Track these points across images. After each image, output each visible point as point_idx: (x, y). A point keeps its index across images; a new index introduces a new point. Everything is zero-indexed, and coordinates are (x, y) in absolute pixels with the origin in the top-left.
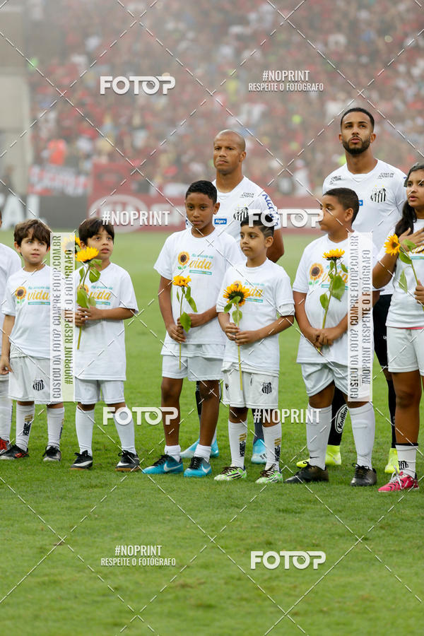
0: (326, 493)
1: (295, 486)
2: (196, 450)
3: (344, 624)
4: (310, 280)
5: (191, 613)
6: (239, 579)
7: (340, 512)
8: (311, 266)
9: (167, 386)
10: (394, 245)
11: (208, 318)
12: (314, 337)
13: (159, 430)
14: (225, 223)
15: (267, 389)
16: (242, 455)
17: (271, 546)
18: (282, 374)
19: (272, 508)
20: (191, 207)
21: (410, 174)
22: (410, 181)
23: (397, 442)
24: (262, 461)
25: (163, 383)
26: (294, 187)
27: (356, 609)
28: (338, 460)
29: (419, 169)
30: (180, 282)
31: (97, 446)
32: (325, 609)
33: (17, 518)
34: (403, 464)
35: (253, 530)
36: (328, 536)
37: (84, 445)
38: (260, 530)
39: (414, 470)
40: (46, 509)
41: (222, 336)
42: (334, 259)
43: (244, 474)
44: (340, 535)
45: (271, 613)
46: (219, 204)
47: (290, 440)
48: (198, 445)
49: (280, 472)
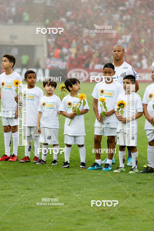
1: (143, 174)
4: (149, 99)
6: (123, 208)
8: (149, 94)
11: (111, 113)
16: (124, 163)
17: (134, 196)
19: (135, 182)
20: (106, 73)
24: (131, 165)
25: (95, 137)
26: (142, 65)
30: (102, 100)
31: (71, 160)
33: (43, 186)
35: (128, 190)
37: (67, 159)
38: (130, 190)
40: (53, 182)
41: (116, 120)
43: (124, 170)
45: (135, 220)
46: (115, 72)
47: (141, 158)
48: (108, 160)
49: (138, 169)
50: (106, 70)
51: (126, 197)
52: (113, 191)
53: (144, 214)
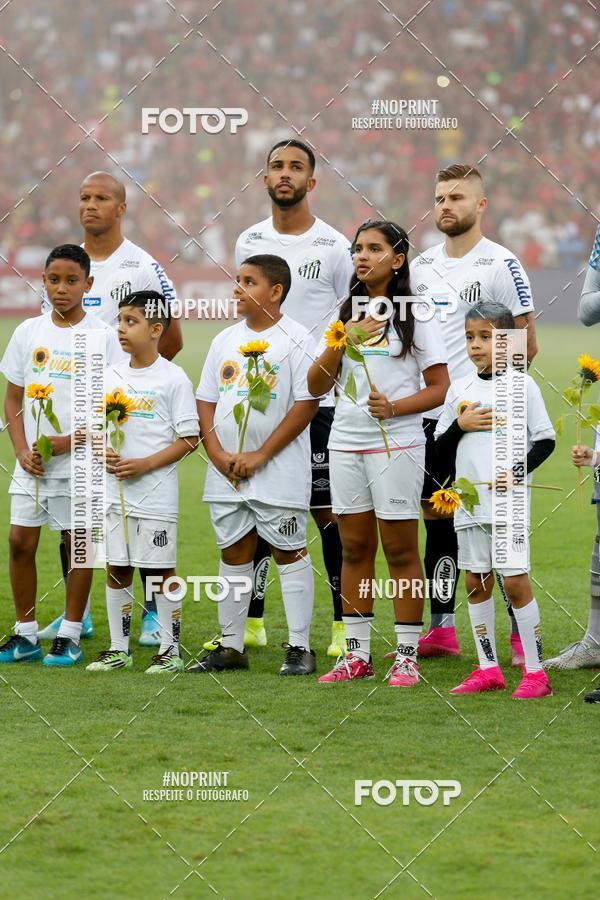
0: (245, 686)
1: (200, 676)
2: (61, 627)
3: (267, 870)
4: (220, 385)
5: (50, 861)
6: (119, 811)
7: (264, 712)
8: (222, 364)
9: (17, 537)
10: (338, 335)
12: (227, 465)
13: (8, 599)
14: (99, 304)
15: (160, 539)
16: (126, 634)
17: (166, 762)
18: (182, 519)
19: (168, 708)
20: (55, 279)
21: (358, 234)
22: (359, 245)
23: (344, 612)
24: (155, 642)
25: (11, 534)
26: (202, 251)
27: (285, 848)
28: (262, 638)
29: (370, 227)
30: (37, 393)
32: (240, 850)
34: (353, 643)
35: (140, 740)
36: (247, 747)
38: (151, 740)
39: (368, 651)
42: (253, 354)
43: (129, 661)
44: (264, 745)
45: (164, 857)
46: (92, 278)
47: (195, 612)
48: (64, 620)
49: (180, 657)
50: (56, 268)
51: (133, 768)
52: (84, 743)
53: (202, 833)
